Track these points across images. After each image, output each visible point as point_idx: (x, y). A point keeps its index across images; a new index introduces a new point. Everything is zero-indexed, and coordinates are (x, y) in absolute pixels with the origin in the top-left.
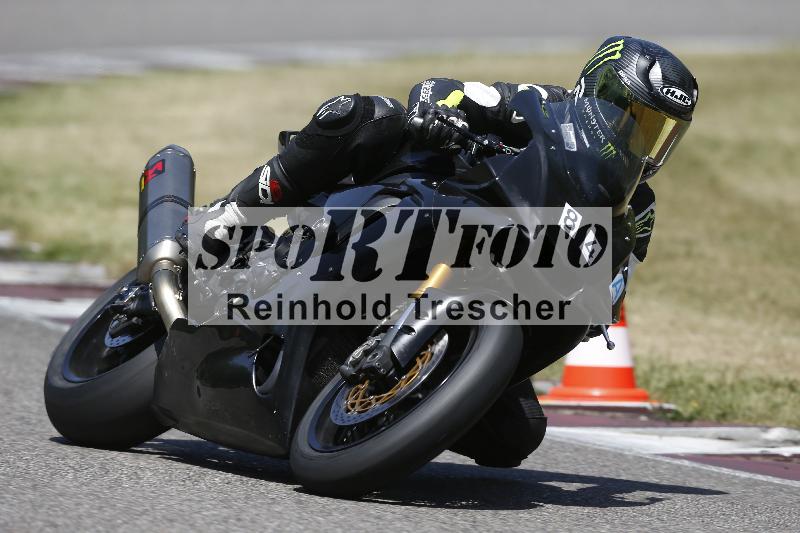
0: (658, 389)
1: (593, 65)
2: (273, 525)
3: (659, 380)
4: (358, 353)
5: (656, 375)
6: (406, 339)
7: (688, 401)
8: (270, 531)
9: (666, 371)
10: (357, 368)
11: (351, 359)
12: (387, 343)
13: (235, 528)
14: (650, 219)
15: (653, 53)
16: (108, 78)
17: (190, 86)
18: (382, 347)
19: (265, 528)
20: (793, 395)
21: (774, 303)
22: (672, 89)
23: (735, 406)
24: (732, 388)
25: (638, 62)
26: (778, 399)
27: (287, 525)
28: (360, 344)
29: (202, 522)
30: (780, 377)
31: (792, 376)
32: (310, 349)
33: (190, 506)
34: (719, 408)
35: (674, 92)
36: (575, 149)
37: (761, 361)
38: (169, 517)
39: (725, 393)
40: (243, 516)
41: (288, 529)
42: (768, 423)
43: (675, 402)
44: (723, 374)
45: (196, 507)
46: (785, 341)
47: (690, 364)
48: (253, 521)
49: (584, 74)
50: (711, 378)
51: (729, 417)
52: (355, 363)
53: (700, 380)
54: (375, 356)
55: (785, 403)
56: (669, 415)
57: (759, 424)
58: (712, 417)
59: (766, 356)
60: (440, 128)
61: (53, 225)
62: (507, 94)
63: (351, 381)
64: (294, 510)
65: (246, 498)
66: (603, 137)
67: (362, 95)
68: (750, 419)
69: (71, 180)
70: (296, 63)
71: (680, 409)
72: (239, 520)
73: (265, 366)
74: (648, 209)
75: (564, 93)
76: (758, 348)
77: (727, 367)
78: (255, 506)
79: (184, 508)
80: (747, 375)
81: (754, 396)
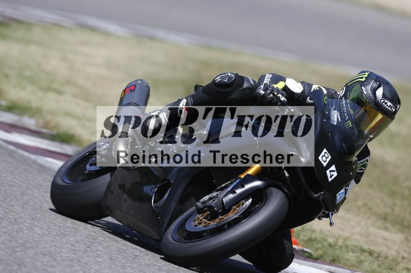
0: (303, 240)
1: (351, 81)
2: (96, 268)
3: (305, 236)
4: (206, 198)
5: (304, 233)
6: (231, 196)
7: (317, 249)
8: (93, 270)
9: (309, 232)
10: (204, 205)
11: (202, 200)
12: (221, 196)
13: (76, 265)
14: (365, 164)
15: (381, 82)
16: (57, 25)
17: (97, 38)
18: (218, 197)
19: (91, 268)
20: (370, 258)
21: (370, 209)
22: (386, 101)
23: (340, 256)
24: (341, 247)
25: (373, 84)
26: (363, 258)
27: (103, 269)
28: (208, 194)
29: (60, 259)
30: (366, 247)
31: (372, 248)
32: (184, 191)
33: (55, 249)
34: (332, 256)
35: (387, 103)
36: (336, 124)
37: (358, 237)
38: (44, 253)
39: (336, 249)
40: (81, 260)
41: (103, 271)
42: (356, 269)
43: (310, 249)
44: (337, 239)
45: (58, 250)
46: (371, 229)
47: (321, 231)
48: (86, 264)
49: (346, 86)
50: (331, 240)
51: (336, 262)
52: (204, 203)
53: (326, 240)
54: (214, 201)
55: (365, 261)
56: (306, 255)
57: (351, 269)
58: (328, 260)
59: (361, 235)
60: (272, 99)
61: (15, 94)
62: (306, 88)
63: (200, 211)
64: (107, 262)
65: (85, 251)
66: (347, 117)
67: (239, 75)
68: (347, 265)
69: (27, 73)
70: (152, 38)
71: (312, 253)
72: (79, 261)
73: (160, 195)
74: (366, 159)
75: (335, 93)
76: (358, 230)
77: (340, 236)
78: (88, 256)
79: (52, 250)
80: (349, 243)
81: (351, 254)
